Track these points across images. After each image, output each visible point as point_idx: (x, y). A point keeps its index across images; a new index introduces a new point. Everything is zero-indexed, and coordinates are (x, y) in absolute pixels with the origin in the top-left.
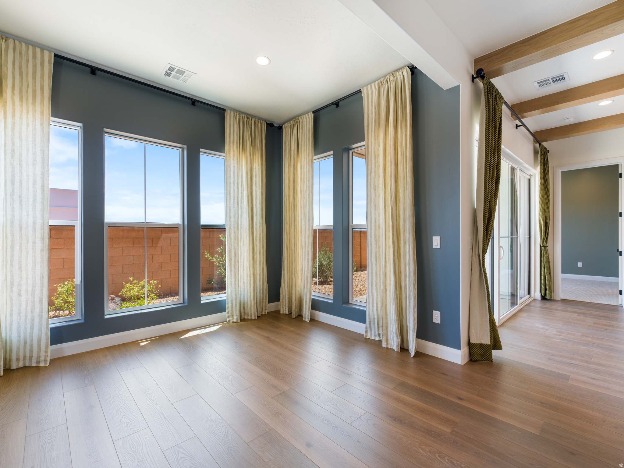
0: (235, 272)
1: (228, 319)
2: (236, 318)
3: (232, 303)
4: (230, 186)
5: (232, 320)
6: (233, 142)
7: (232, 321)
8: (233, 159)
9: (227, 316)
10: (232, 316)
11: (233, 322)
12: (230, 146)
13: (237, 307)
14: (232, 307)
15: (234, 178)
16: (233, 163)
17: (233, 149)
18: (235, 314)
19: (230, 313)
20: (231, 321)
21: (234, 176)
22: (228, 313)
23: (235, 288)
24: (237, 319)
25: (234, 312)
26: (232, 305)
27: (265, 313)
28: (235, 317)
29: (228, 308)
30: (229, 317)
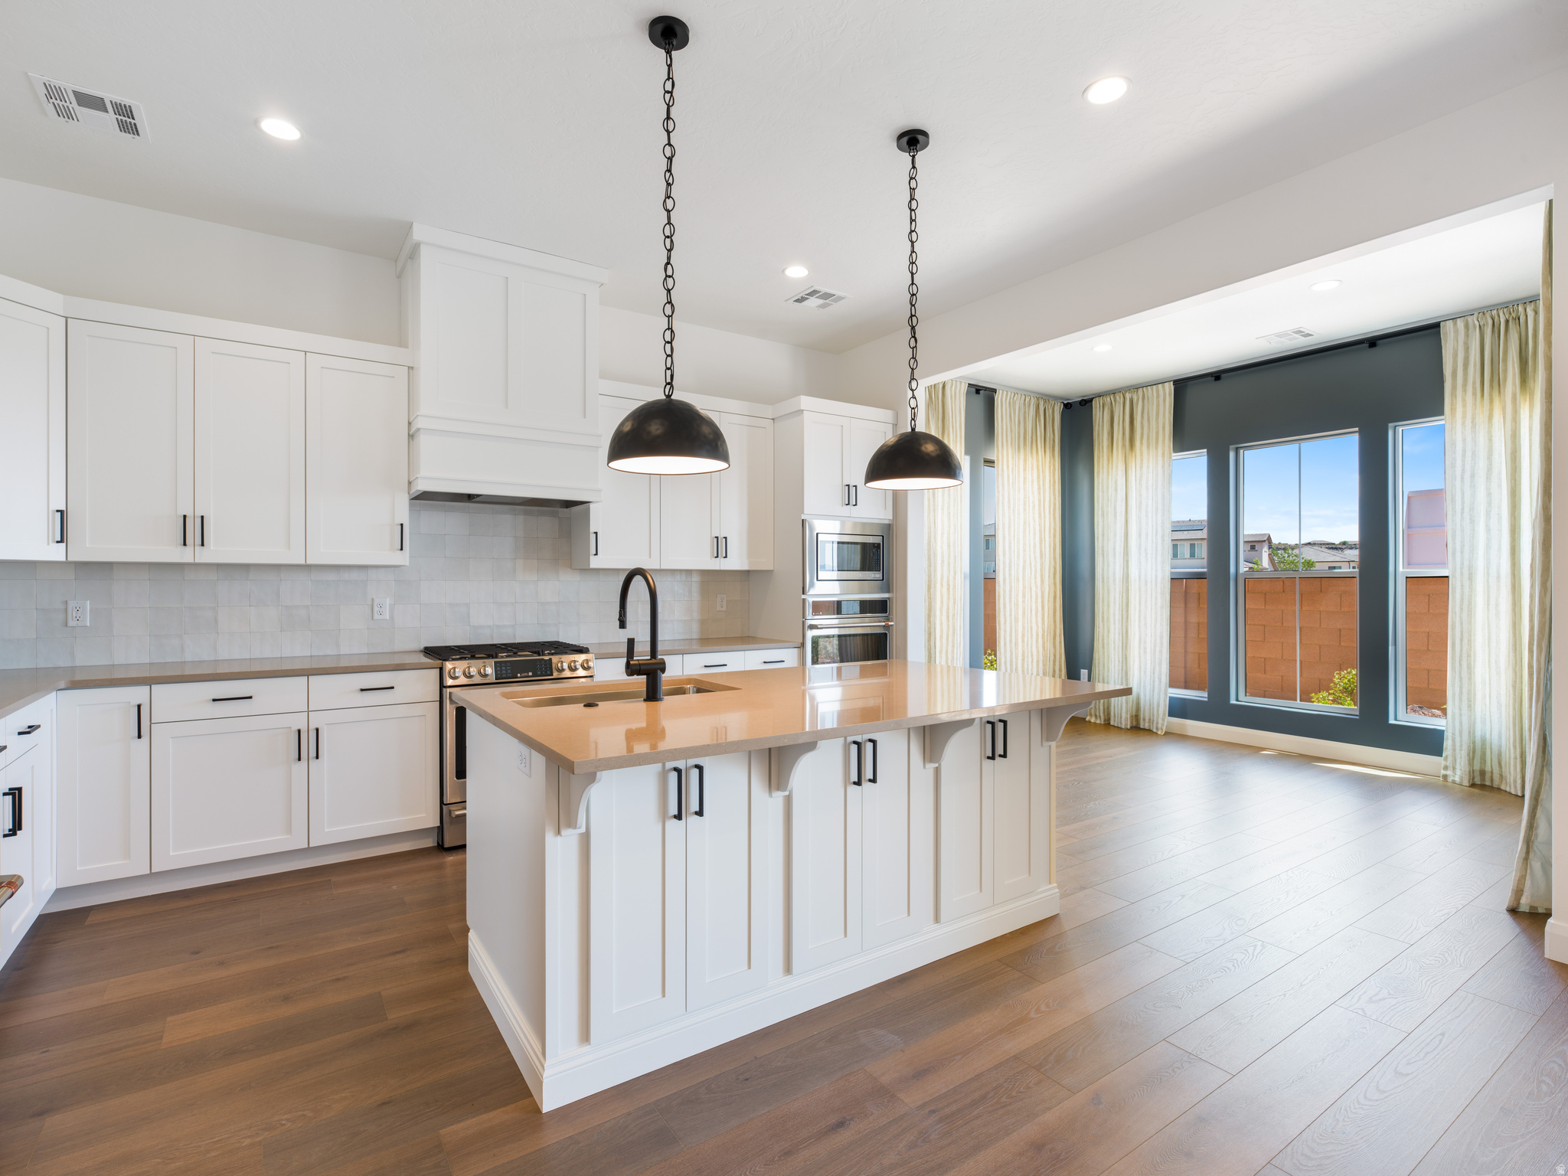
1: (1443, 772)
2: (1459, 774)
3: (1454, 740)
5: (1454, 776)
6: (1465, 385)
7: (1451, 778)
8: (1463, 423)
9: (1443, 766)
10: (1454, 768)
11: (1454, 782)
12: (1456, 397)
13: (1463, 752)
14: (1454, 750)
15: (1464, 465)
16: (1462, 433)
17: (1464, 400)
18: (1458, 767)
19: (1450, 759)
20: (1450, 779)
21: (1463, 461)
22: (1446, 759)
23: (1460, 709)
24: (1461, 778)
25: (1458, 761)
26: (1454, 745)
28: (1458, 772)
29: (1446, 749)
30: (1446, 768)
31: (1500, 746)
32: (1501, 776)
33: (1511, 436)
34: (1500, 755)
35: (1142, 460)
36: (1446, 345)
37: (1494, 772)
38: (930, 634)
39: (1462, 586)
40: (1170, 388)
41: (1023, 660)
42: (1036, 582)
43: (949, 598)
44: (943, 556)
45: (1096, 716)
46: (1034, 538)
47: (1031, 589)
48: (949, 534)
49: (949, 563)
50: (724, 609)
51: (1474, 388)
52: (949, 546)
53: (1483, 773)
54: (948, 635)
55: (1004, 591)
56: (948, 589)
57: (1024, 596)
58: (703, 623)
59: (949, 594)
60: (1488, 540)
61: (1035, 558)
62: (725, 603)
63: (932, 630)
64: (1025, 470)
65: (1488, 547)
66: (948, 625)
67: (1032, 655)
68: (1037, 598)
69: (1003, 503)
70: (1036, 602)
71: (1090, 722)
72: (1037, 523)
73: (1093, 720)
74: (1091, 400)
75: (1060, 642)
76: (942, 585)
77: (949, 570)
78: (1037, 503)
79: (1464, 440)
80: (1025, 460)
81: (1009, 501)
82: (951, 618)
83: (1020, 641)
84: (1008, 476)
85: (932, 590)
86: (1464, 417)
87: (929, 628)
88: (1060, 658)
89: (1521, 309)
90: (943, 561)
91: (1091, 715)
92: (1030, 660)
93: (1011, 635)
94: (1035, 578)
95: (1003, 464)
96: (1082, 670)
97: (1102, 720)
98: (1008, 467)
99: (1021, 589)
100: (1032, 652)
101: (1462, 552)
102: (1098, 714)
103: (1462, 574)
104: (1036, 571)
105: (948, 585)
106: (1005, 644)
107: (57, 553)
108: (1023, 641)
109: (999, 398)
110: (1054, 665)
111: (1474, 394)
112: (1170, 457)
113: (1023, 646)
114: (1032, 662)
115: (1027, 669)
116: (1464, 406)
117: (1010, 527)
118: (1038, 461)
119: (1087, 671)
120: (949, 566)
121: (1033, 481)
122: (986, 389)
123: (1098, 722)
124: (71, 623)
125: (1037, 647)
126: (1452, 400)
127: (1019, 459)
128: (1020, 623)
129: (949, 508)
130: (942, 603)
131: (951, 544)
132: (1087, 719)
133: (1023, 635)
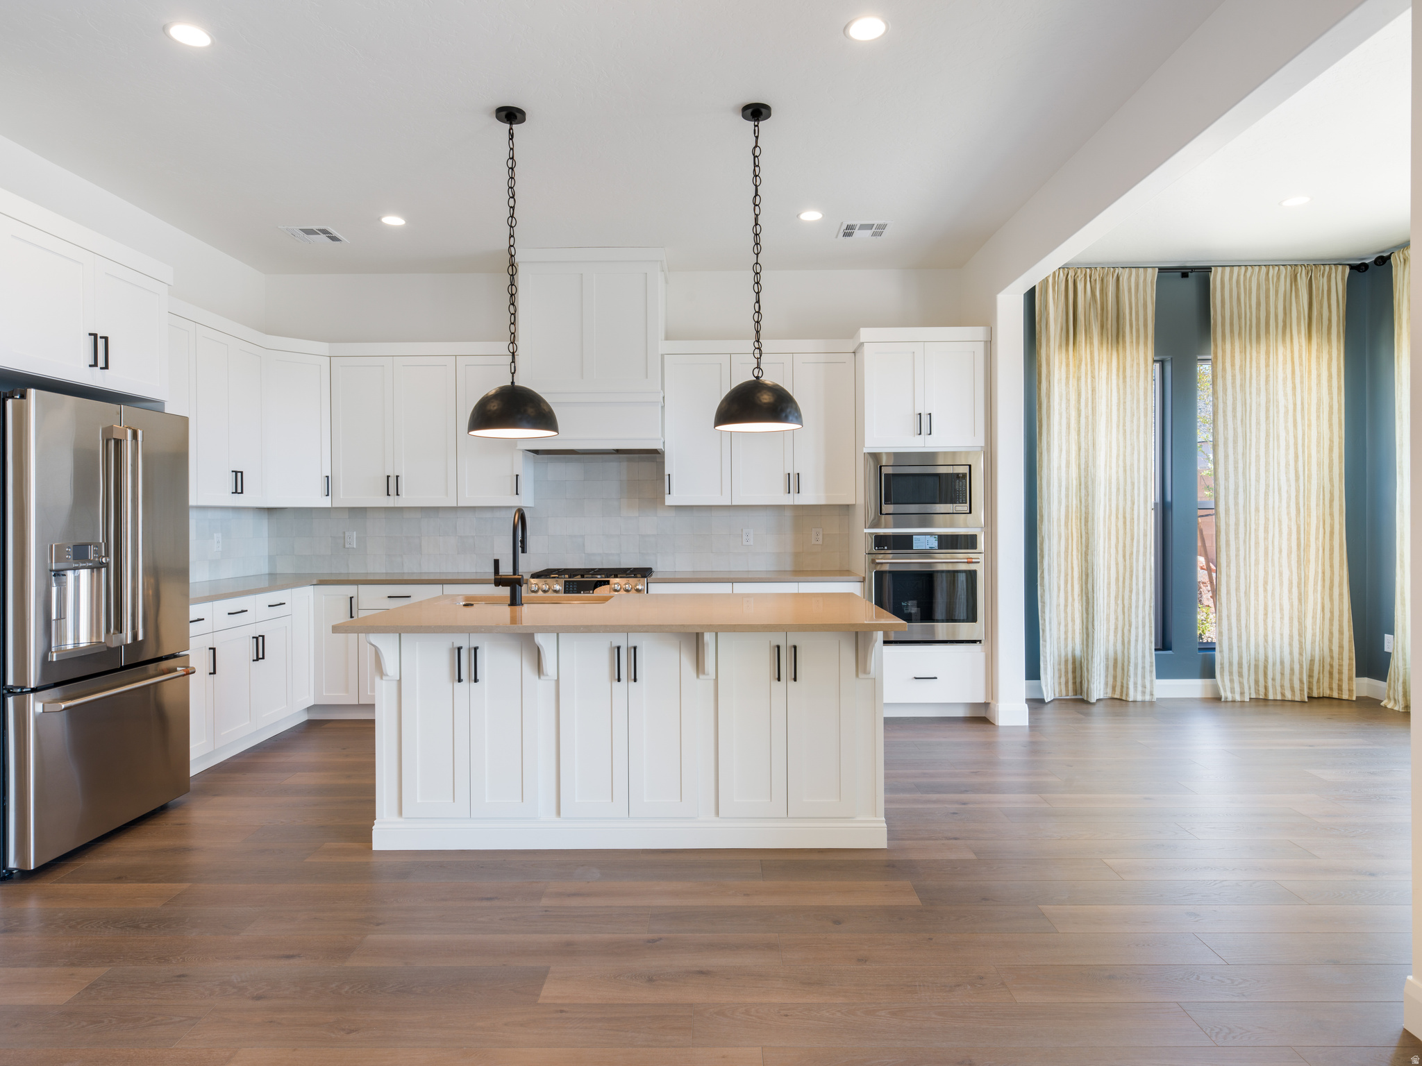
38: (1087, 575)
41: (1266, 614)
42: (1288, 513)
43: (1125, 533)
44: (1118, 484)
45: (1395, 700)
46: (1287, 455)
47: (1280, 521)
48: (1125, 456)
49: (1125, 491)
50: (820, 542)
52: (1125, 471)
54: (1124, 579)
55: (1227, 525)
56: (1125, 523)
57: (1266, 531)
58: (796, 555)
59: (1125, 529)
61: (1288, 480)
63: (1090, 571)
64: (1267, 365)
66: (1125, 566)
67: (1281, 609)
68: (1290, 534)
69: (1224, 412)
70: (1289, 539)
71: (1386, 707)
72: (1291, 434)
73: (1389, 706)
74: (1389, 257)
75: (1341, 594)
76: (1117, 517)
77: (1125, 500)
78: (1291, 407)
80: (1268, 353)
81: (1234, 409)
82: (1127, 557)
83: (1261, 589)
84: (1234, 377)
85: (1090, 523)
87: (1087, 569)
88: (1341, 615)
90: (1118, 489)
91: (1389, 698)
92: (1278, 615)
93: (1238, 582)
94: (1288, 506)
95: (1224, 363)
96: (1386, 635)
97: (1401, 707)
98: (1233, 365)
99: (1262, 521)
100: (1281, 605)
102: (1396, 698)
104: (1289, 498)
105: (1125, 517)
106: (1228, 593)
107: (326, 503)
108: (1265, 590)
109: (1217, 278)
110: (1331, 624)
113: (1265, 597)
114: (1282, 618)
115: (1273, 627)
117: (1235, 442)
118: (1292, 352)
119: (1391, 636)
120: (1125, 495)
121: (1285, 379)
122: (1193, 269)
123: (1396, 708)
124: (347, 546)
125: (1290, 599)
127: (1258, 352)
128: (1261, 567)
129: (1124, 425)
130: (1117, 538)
131: (1128, 468)
132: (1382, 704)
133: (1266, 583)
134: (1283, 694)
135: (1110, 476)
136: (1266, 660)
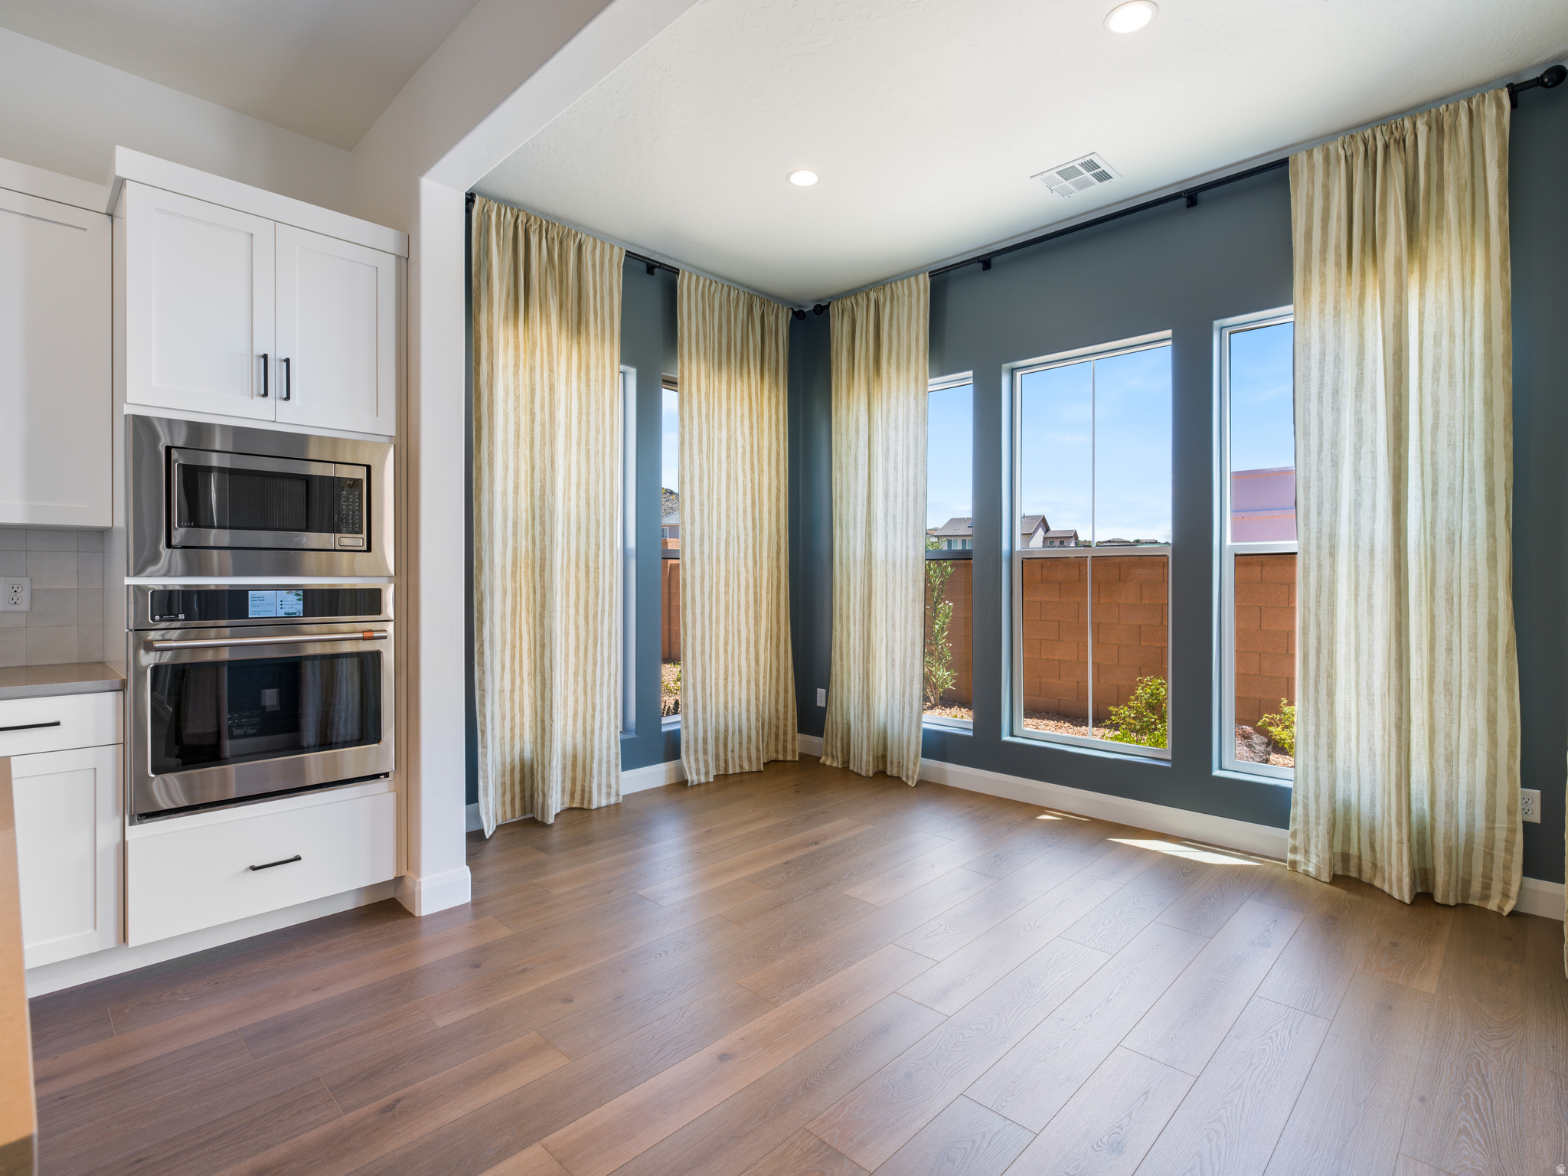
0: (1316, 702)
1: (1290, 856)
2: (1314, 862)
3: (1306, 807)
4: (1309, 409)
5: (1306, 864)
6: (1324, 251)
7: (1303, 867)
8: (1322, 311)
9: (1289, 846)
10: (1307, 852)
11: (1307, 874)
12: (1310, 272)
13: (1321, 827)
14: (1307, 823)
15: (1322, 377)
16: (1320, 326)
17: (1323, 275)
18: (1312, 849)
19: (1300, 836)
20: (1301, 868)
21: (1322, 370)
22: (1294, 835)
23: (1316, 760)
24: (1318, 869)
25: (1313, 841)
26: (1306, 815)
27: (1500, 908)
28: (1313, 859)
29: (1295, 819)
30: (1294, 850)
31: (1373, 818)
32: (1374, 865)
33: (1394, 325)
34: (1372, 831)
35: (889, 388)
36: (1296, 190)
37: (1363, 857)
38: (543, 646)
39: (1320, 566)
40: (924, 282)
41: (726, 679)
42: (746, 565)
43: (588, 587)
44: (579, 521)
45: (832, 756)
46: (745, 500)
47: (738, 573)
48: (588, 484)
49: (588, 532)
50: (24, 605)
51: (1338, 255)
52: (588, 504)
53: (1346, 857)
54: (586, 647)
55: (693, 577)
56: (587, 573)
57: (727, 585)
59: (588, 581)
60: (1358, 493)
61: (745, 528)
62: (25, 596)
63: (547, 641)
64: (728, 398)
65: (1357, 504)
66: (587, 631)
67: (740, 672)
68: (747, 588)
69: (691, 444)
70: (747, 594)
71: (824, 764)
72: (748, 477)
73: (828, 763)
74: (827, 307)
75: (786, 651)
76: (577, 566)
77: (588, 543)
78: (748, 448)
79: (1323, 338)
80: (729, 383)
81: (700, 441)
82: (591, 619)
83: (721, 651)
84: (699, 403)
85: (547, 574)
86: (1323, 301)
87: (543, 637)
88: (786, 673)
89: (1407, 124)
90: (579, 529)
91: (827, 755)
92: (737, 679)
93: (703, 644)
94: (746, 557)
95: (690, 385)
96: (818, 689)
97: (840, 763)
98: (699, 390)
99: (723, 574)
100: (739, 667)
101: (1319, 513)
102: (834, 753)
103: (1319, 547)
104: (746, 547)
105: (587, 566)
106: (694, 657)
108: (726, 652)
109: (683, 284)
110: (778, 683)
111: (1338, 264)
112: (926, 384)
113: (726, 659)
114: (740, 681)
115: (733, 692)
116: (1323, 284)
117: (701, 480)
118: (749, 387)
119: (824, 690)
120: (588, 537)
121: (742, 416)
122: (661, 266)
123: (835, 765)
125: (748, 659)
126: (1305, 276)
127: (720, 382)
128: (722, 625)
129: (587, 444)
130: (578, 594)
131: (592, 501)
132: (821, 761)
133: (726, 643)
134: (741, 766)
135: (569, 511)
136: (726, 731)
